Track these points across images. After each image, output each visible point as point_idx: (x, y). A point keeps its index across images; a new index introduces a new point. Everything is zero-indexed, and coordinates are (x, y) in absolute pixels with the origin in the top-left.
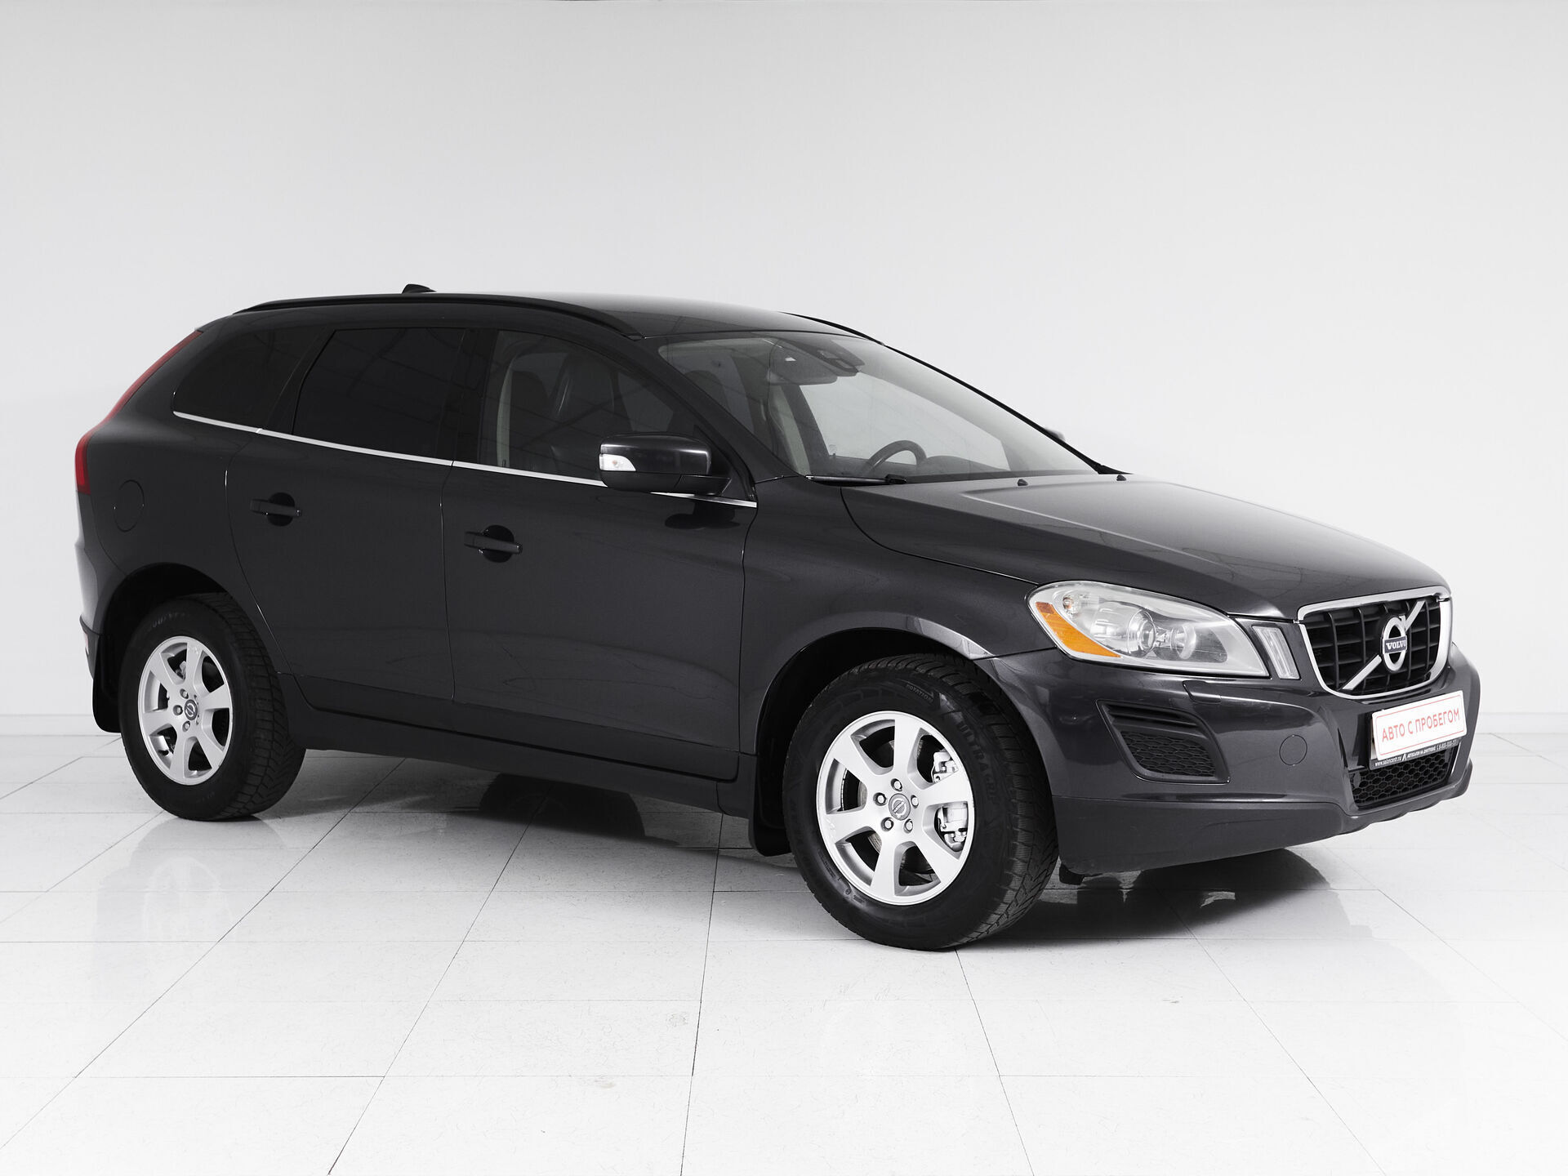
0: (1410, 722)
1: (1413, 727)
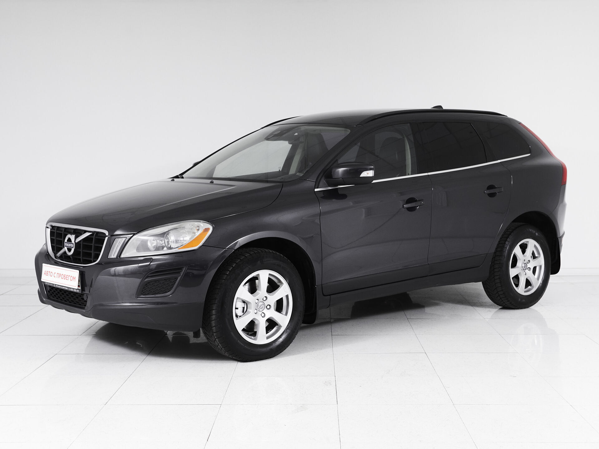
0: (55, 273)
1: (56, 275)
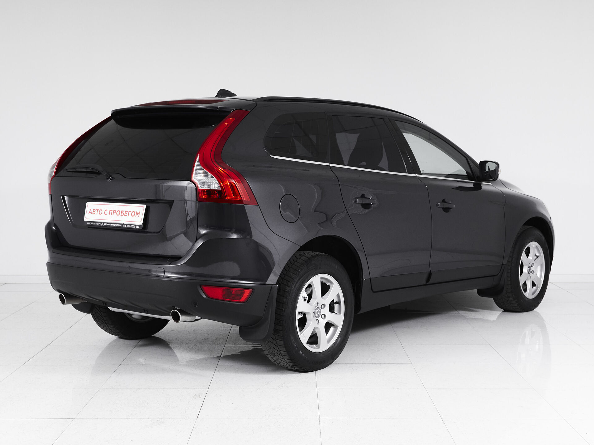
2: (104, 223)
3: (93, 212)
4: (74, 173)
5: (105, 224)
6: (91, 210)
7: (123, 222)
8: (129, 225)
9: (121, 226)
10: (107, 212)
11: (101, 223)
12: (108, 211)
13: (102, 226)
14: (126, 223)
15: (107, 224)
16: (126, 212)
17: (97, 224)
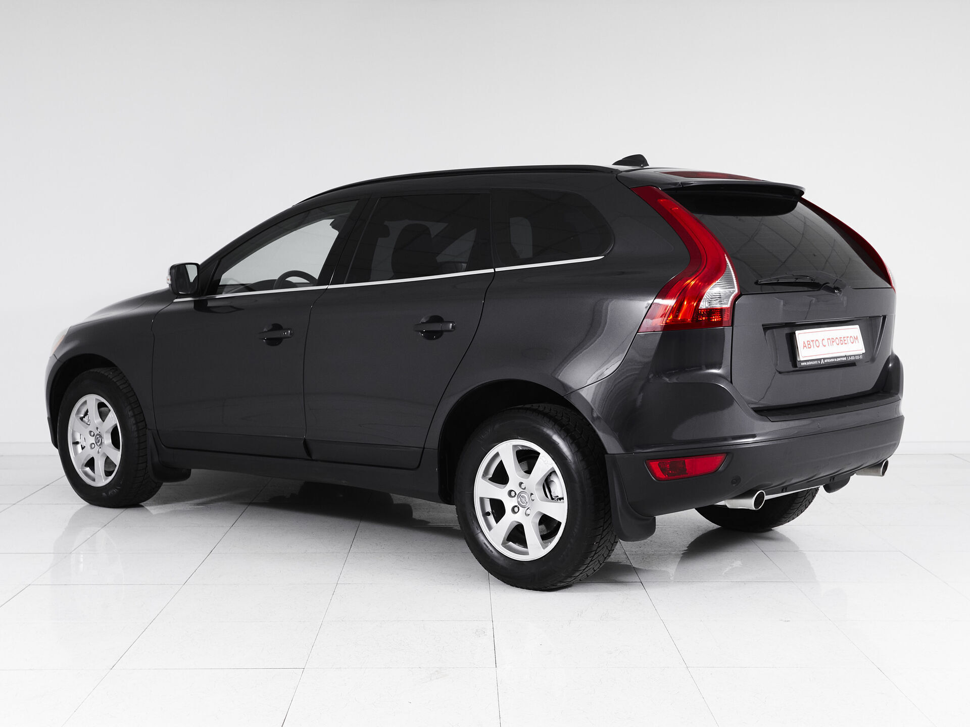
2: (824, 359)
3: (808, 345)
4: (763, 286)
5: (826, 361)
6: (804, 343)
7: (843, 354)
8: (853, 356)
9: (845, 359)
10: (825, 342)
11: (820, 359)
12: (826, 340)
13: (823, 364)
14: (848, 354)
15: (829, 361)
16: (845, 339)
17: (815, 362)
